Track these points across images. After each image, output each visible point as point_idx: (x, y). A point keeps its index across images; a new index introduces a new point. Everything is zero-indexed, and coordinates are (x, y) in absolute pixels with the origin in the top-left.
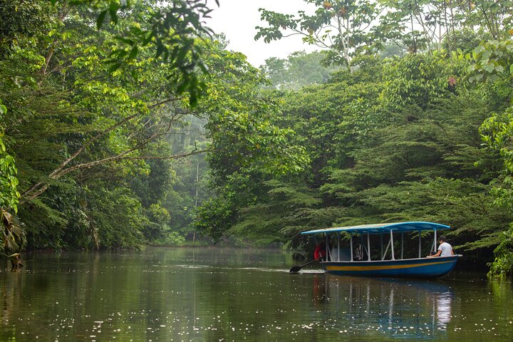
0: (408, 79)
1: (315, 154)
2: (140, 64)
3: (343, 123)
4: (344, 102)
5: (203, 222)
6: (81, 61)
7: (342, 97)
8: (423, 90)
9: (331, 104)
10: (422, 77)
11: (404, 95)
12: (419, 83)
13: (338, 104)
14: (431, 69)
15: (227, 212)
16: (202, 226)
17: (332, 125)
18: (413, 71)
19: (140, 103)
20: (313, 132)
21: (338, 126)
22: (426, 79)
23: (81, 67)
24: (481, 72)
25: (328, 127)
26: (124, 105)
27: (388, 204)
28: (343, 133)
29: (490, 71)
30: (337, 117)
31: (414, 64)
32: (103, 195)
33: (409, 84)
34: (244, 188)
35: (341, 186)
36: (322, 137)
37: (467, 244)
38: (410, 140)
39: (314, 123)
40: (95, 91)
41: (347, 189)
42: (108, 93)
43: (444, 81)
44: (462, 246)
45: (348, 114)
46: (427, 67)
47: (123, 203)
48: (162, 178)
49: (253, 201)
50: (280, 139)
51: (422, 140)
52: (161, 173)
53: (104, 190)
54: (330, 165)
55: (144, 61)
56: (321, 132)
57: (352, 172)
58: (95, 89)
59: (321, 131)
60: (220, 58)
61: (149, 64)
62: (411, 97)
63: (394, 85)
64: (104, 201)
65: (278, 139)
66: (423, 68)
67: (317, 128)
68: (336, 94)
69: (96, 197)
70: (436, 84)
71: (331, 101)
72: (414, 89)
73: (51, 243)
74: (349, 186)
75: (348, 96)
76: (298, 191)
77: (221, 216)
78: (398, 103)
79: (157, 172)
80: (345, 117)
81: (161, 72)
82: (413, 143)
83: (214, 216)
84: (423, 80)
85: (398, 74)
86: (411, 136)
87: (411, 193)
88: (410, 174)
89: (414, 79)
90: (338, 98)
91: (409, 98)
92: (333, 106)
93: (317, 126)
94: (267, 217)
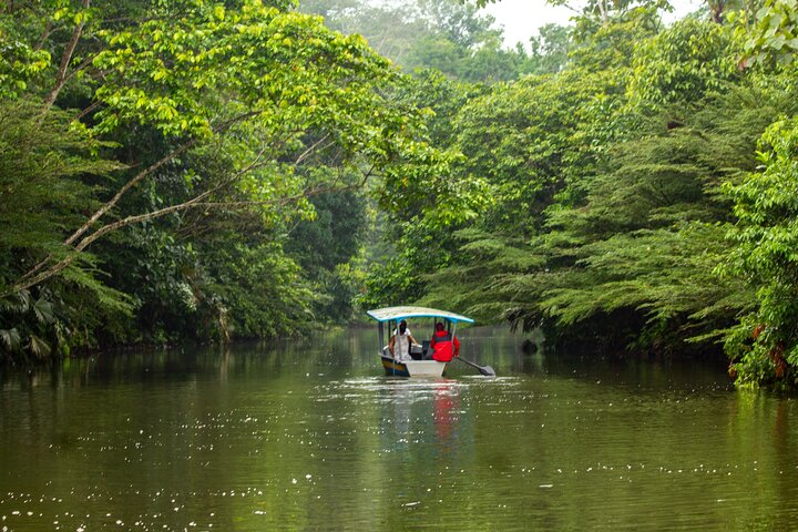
0: (673, 60)
1: (536, 184)
2: (198, 58)
3: (578, 135)
4: (582, 100)
5: (371, 295)
6: (107, 56)
7: (576, 93)
8: (695, 78)
9: (560, 104)
10: (695, 57)
11: (666, 88)
12: (690, 66)
13: (571, 104)
14: (709, 44)
15: (407, 280)
16: (370, 304)
17: (562, 136)
18: (681, 50)
19: (197, 121)
20: (531, 149)
21: (570, 138)
22: (701, 59)
23: (105, 67)
24: (766, 50)
25: (556, 141)
26: (170, 126)
27: (620, 266)
28: (577, 150)
29: (779, 47)
30: (569, 125)
31: (681, 39)
32: (237, 255)
33: (673, 70)
34: (428, 243)
35: (563, 236)
36: (545, 158)
37: (715, 333)
38: (656, 162)
39: (534, 136)
40: (124, 104)
41: (572, 241)
42: (143, 107)
43: (729, 63)
44: (706, 336)
45: (585, 121)
46: (702, 42)
47: (270, 266)
48: (354, 222)
49: (444, 262)
50: (441, 169)
51: (674, 162)
52: (352, 215)
53: (239, 247)
54: (558, 202)
55: (204, 53)
56: (544, 150)
57: (582, 214)
58: (123, 101)
59: (542, 148)
60: (323, 44)
61: (211, 58)
62: (677, 90)
63: (649, 72)
64: (240, 266)
65: (437, 169)
66: (695, 43)
67: (538, 143)
68: (569, 89)
69: (227, 260)
70: (716, 68)
71: (561, 99)
72: (682, 78)
73: (148, 335)
74: (574, 236)
75: (586, 91)
76: (507, 245)
77: (397, 286)
78: (656, 101)
79: (347, 213)
80: (580, 125)
81: (230, 70)
82: (659, 167)
83: (389, 287)
84: (696, 62)
85: (657, 55)
86: (659, 156)
87: (653, 248)
88: (656, 217)
89: (683, 60)
90: (571, 94)
91: (674, 93)
92: (563, 107)
93: (538, 139)
94: (464, 287)
